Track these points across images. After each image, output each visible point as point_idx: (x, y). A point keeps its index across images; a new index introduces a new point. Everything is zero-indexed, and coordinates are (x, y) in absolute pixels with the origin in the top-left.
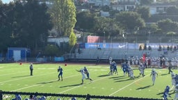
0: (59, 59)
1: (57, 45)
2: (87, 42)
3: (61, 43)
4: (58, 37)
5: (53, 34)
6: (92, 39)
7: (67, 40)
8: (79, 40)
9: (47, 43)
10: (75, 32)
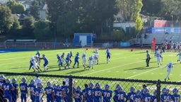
0: (125, 44)
1: (123, 30)
2: (153, 26)
3: (127, 28)
4: (123, 22)
5: (119, 19)
6: (159, 23)
7: (132, 25)
8: (145, 24)
9: (112, 28)
10: (141, 17)
